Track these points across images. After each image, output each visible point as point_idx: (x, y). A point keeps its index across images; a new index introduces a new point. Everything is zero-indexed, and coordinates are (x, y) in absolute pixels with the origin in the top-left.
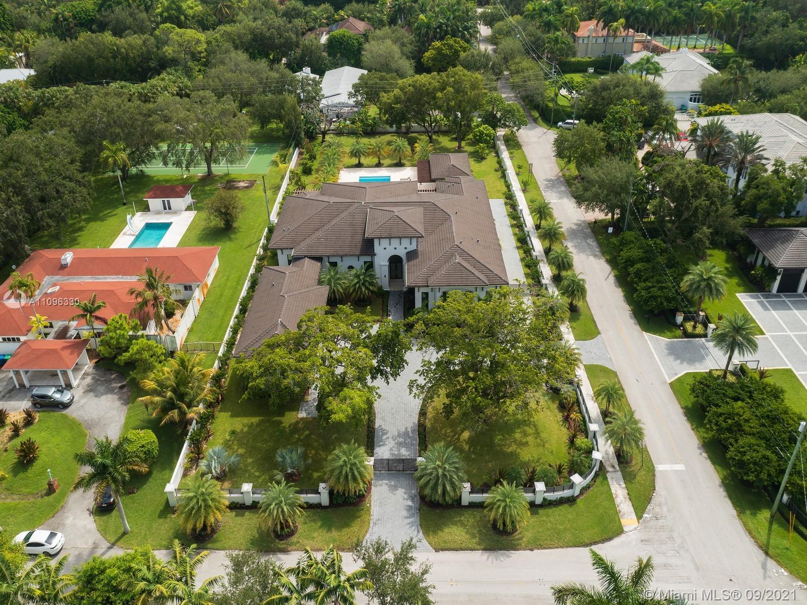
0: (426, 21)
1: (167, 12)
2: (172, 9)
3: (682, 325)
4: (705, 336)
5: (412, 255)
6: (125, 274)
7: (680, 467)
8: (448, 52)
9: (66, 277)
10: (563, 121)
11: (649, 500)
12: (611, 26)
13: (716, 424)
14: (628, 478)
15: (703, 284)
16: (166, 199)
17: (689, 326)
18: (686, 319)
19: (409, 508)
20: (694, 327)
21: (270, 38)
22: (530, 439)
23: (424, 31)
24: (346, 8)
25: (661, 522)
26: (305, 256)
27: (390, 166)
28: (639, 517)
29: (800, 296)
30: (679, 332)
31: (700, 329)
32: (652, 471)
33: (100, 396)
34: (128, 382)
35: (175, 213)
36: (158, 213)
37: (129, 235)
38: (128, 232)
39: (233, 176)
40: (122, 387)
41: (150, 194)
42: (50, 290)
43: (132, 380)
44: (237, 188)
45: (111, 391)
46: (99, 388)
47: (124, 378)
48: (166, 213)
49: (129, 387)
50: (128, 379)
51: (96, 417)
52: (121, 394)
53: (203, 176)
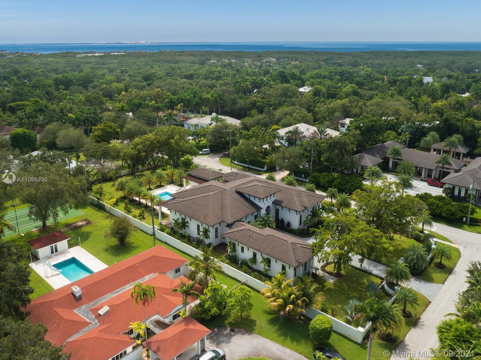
6: (133, 280)
7: (436, 228)
11: (447, 238)
16: (53, 245)
26: (235, 222)
28: (454, 243)
32: (433, 232)
33: (230, 341)
34: (230, 327)
35: (63, 252)
36: (49, 258)
37: (52, 276)
38: (49, 275)
39: (63, 222)
40: (232, 330)
41: (37, 245)
42: (102, 312)
43: (230, 324)
44: (81, 226)
45: (230, 336)
46: (221, 340)
47: (225, 327)
48: (56, 255)
49: (236, 328)
50: (227, 326)
51: (250, 349)
52: (238, 333)
53: (40, 230)
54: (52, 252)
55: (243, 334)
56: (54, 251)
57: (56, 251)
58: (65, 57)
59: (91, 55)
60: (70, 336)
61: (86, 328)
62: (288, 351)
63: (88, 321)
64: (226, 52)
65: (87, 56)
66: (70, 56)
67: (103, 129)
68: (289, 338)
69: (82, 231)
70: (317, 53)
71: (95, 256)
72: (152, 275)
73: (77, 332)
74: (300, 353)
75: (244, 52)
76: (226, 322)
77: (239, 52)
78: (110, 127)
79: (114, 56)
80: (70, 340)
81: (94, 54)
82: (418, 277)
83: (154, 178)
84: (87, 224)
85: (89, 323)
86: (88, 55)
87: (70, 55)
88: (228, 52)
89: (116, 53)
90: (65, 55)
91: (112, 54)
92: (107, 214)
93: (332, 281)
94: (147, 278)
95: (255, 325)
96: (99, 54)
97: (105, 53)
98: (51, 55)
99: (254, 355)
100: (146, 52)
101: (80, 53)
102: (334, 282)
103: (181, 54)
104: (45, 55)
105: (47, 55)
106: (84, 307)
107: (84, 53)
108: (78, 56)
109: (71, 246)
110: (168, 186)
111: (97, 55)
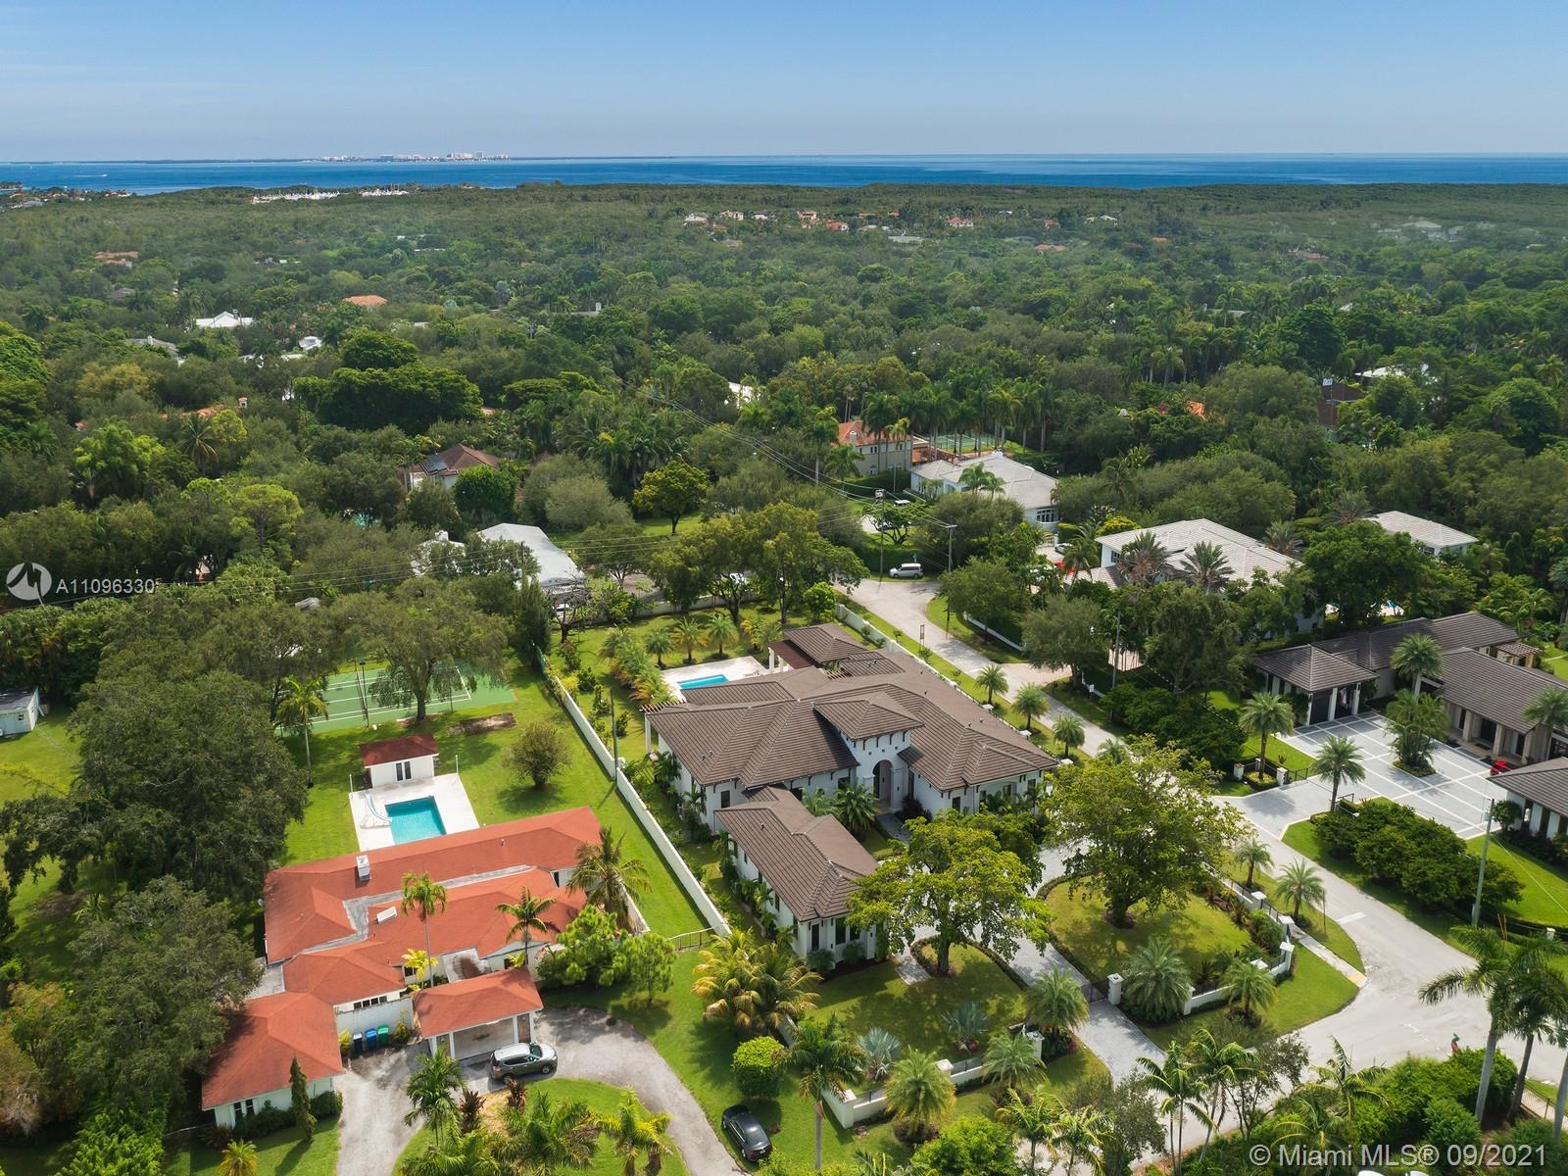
0: (611, 440)
1: (105, 459)
2: (115, 454)
3: (1244, 778)
4: (1276, 785)
5: (908, 756)
6: (480, 870)
7: (1359, 915)
8: (680, 485)
9: (381, 896)
10: (898, 567)
11: (1358, 954)
12: (889, 430)
13: (1373, 858)
14: (1321, 938)
15: (1273, 717)
16: (403, 762)
17: (1254, 776)
18: (1247, 770)
19: (1132, 1036)
20: (1261, 777)
21: (364, 489)
22: (1191, 930)
23: (614, 458)
24: (432, 430)
25: (1385, 969)
26: (765, 786)
27: (706, 660)
28: (1363, 971)
29: (1334, 724)
30: (1246, 787)
31: (1267, 779)
32: (1336, 926)
33: (590, 1041)
34: (614, 1014)
35: (420, 782)
36: (389, 787)
37: (374, 827)
38: (369, 825)
39: (462, 713)
40: (611, 1023)
41: (371, 756)
42: (381, 917)
43: (618, 1009)
44: (490, 729)
45: (599, 1031)
46: (575, 1033)
47: (602, 1012)
48: (405, 785)
49: (622, 1019)
50: (610, 1010)
51: (614, 1068)
52: (621, 1030)
53: (410, 722)
54: (400, 778)
55: (626, 1036)
56: (404, 775)
57: (408, 776)
58: (213, 203)
59: (296, 197)
60: (309, 946)
61: (343, 940)
62: (684, 1094)
63: (354, 927)
64: (736, 187)
65: (283, 200)
66: (228, 202)
67: (663, 481)
68: (707, 1070)
69: (486, 741)
70: (1033, 190)
71: (473, 802)
72: (522, 867)
73: (325, 941)
74: (702, 1106)
75: (796, 189)
76: (613, 1003)
77: (780, 188)
78: (682, 478)
79: (370, 200)
80: (307, 952)
81: (307, 196)
82: (1147, 1030)
83: (703, 636)
84: (505, 725)
85: (353, 932)
86: (288, 197)
87: (228, 196)
88: (745, 188)
89: (378, 193)
90: (212, 196)
91: (366, 194)
92: (560, 710)
93: (909, 980)
94: (510, 871)
95: (664, 1026)
96: (324, 195)
97: (341, 191)
98: (164, 200)
99: (613, 1082)
100: (477, 189)
101: (260, 193)
102: (914, 984)
103: (589, 193)
104: (147, 196)
105: (153, 196)
106: (364, 899)
107: (275, 192)
108: (256, 200)
109: (441, 769)
110: (739, 660)
111: (316, 196)
